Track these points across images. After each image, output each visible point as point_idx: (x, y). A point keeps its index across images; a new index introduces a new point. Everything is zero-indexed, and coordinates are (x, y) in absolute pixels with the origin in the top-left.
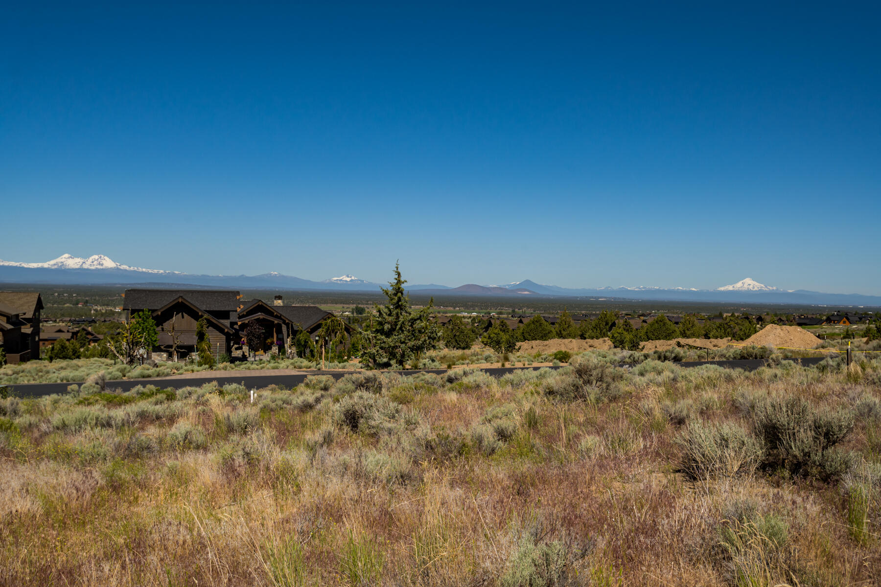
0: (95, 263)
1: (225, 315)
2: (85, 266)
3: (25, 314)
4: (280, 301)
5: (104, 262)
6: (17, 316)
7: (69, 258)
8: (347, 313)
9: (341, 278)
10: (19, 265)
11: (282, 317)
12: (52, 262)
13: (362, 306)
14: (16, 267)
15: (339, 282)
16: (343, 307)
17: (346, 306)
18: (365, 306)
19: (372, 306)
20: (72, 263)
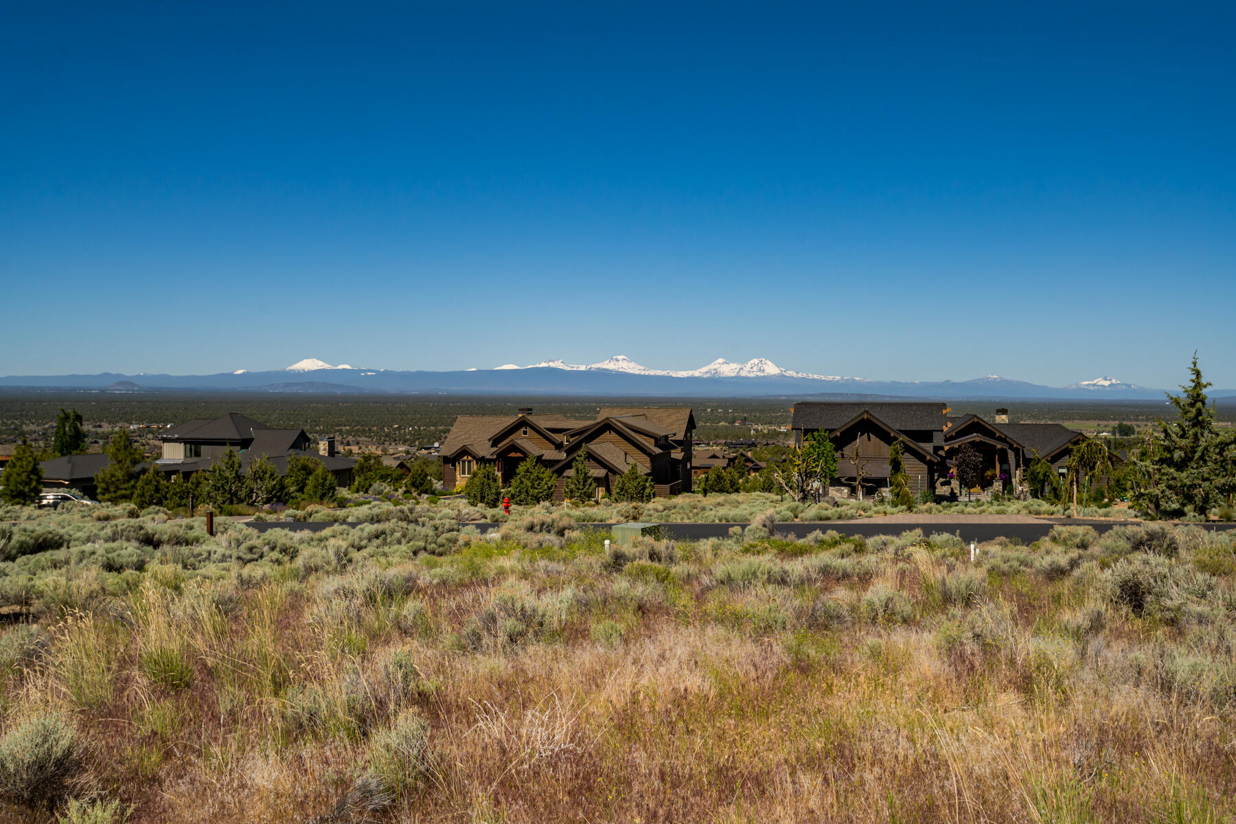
0: (755, 369)
1: (927, 436)
2: (743, 374)
3: (675, 435)
4: (1004, 417)
5: (765, 367)
6: (666, 437)
7: (723, 363)
8: (1104, 434)
9: (1095, 381)
10: (666, 375)
11: (1008, 440)
12: (704, 369)
13: (1129, 423)
14: (663, 377)
15: (1092, 388)
16: (1099, 425)
17: (1103, 423)
18: (1134, 423)
19: (1145, 423)
20: (727, 369)
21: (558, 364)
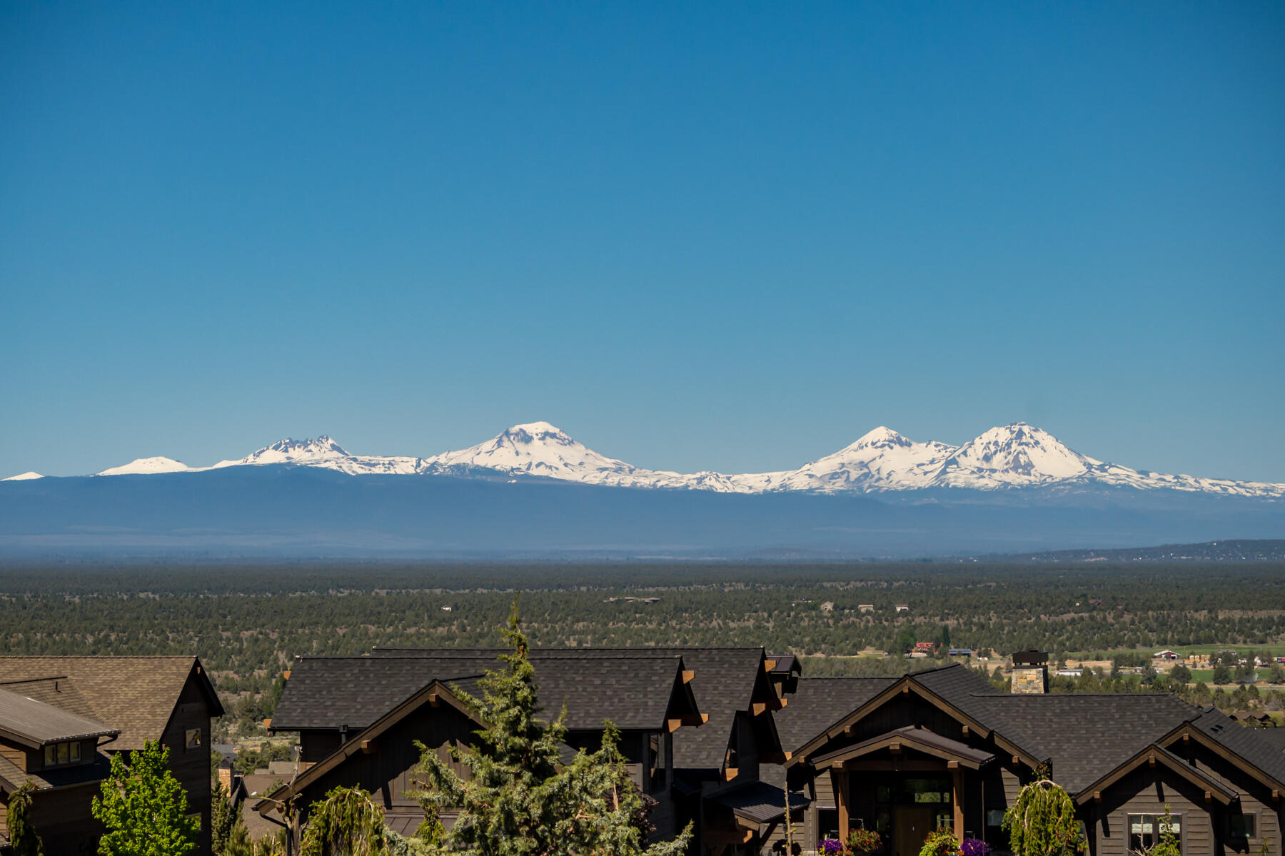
0: (999, 460)
2: (959, 478)
5: (1034, 455)
7: (890, 443)
10: (693, 485)
12: (825, 466)
14: (682, 495)
20: (905, 463)
21: (320, 456)
